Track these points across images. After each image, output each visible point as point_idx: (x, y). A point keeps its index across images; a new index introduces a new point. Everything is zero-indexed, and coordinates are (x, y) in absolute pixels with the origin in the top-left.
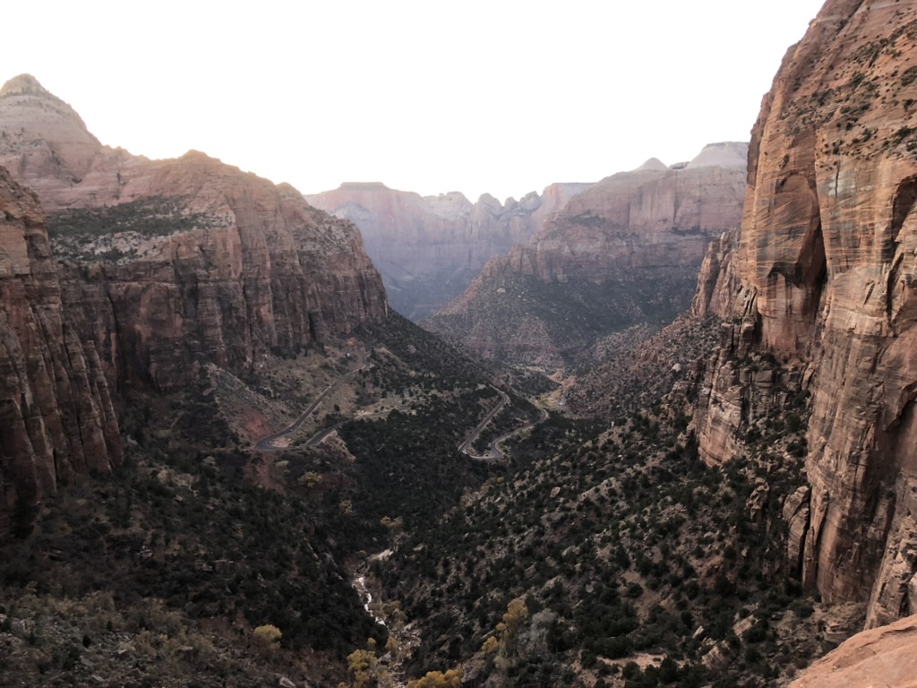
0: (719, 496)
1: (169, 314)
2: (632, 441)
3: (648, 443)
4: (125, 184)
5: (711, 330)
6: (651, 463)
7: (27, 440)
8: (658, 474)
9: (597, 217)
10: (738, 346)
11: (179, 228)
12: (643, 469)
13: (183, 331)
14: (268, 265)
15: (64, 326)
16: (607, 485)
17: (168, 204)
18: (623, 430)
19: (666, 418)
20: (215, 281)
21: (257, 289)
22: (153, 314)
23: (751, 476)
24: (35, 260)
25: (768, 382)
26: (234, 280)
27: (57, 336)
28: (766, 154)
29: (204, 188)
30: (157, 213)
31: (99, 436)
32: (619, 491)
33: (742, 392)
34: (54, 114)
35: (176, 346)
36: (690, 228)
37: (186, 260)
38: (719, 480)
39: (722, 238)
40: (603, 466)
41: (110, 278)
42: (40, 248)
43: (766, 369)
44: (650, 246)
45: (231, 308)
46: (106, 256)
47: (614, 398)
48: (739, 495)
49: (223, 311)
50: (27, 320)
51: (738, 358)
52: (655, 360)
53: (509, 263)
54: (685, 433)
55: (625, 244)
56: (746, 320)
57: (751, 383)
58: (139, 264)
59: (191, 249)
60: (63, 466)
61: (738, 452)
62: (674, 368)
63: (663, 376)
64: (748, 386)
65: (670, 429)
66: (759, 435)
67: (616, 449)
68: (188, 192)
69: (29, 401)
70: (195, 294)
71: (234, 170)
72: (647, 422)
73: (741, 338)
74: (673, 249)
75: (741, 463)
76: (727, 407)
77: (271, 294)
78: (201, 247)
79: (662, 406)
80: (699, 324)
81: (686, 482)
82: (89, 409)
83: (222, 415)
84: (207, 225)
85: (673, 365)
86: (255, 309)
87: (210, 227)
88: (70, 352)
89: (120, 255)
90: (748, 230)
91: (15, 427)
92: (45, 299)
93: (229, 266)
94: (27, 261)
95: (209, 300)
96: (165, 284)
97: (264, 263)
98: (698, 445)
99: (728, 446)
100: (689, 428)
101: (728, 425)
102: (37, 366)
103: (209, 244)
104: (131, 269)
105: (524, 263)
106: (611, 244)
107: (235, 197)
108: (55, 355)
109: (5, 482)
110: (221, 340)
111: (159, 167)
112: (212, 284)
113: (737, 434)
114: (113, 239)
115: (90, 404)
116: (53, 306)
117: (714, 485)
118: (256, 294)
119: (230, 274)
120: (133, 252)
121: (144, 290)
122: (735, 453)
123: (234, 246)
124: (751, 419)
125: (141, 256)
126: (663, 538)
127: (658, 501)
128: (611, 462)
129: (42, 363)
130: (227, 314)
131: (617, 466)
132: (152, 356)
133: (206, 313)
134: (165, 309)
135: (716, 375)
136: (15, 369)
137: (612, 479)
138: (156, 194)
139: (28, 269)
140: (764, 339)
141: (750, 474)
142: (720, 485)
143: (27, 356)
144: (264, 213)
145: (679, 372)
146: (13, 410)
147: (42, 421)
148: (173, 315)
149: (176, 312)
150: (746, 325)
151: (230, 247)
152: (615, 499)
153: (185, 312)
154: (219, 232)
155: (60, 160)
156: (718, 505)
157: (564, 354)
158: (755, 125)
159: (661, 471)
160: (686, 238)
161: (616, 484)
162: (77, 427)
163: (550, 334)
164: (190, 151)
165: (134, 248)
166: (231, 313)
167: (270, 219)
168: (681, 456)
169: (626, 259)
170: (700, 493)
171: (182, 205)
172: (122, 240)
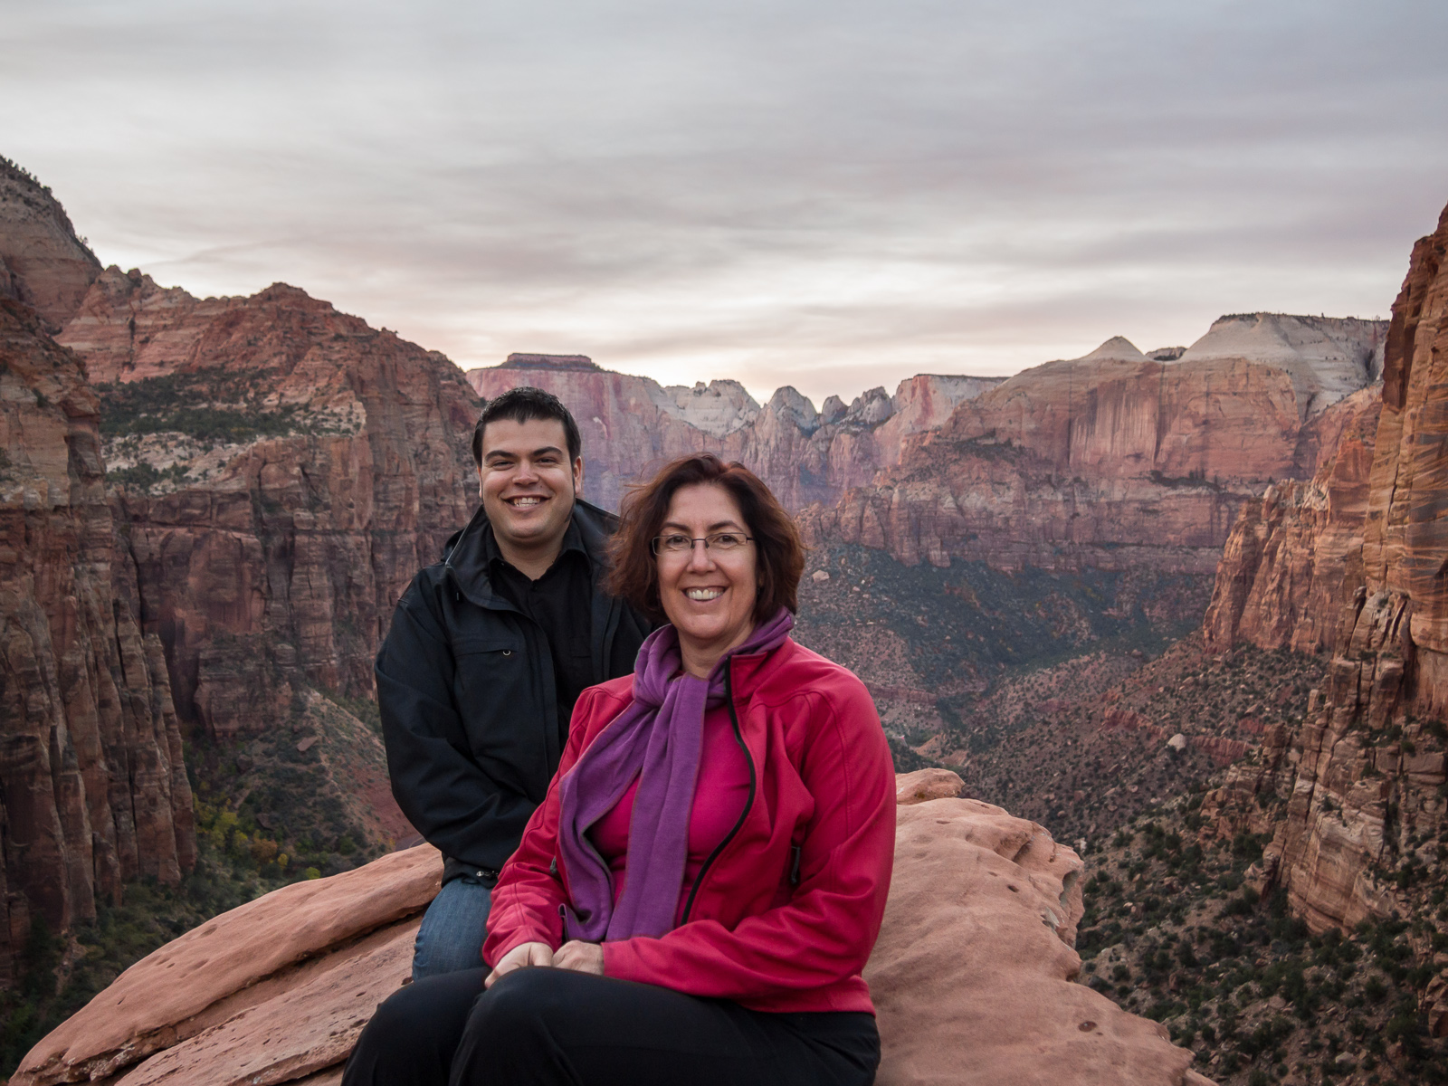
0: (1358, 984)
1: (239, 589)
2: (1147, 877)
3: (1184, 881)
4: (145, 342)
5: (1243, 672)
6: (1194, 919)
7: (55, 814)
8: (1212, 942)
9: (1009, 443)
10: (1369, 703)
11: (264, 430)
12: (1180, 931)
13: (263, 625)
14: (416, 506)
15: (117, 604)
16: (1111, 960)
17: (237, 385)
18: (1128, 855)
19: (1214, 836)
20: (325, 533)
21: (394, 551)
22: (211, 589)
23: (1420, 950)
24: (78, 481)
25: (1435, 774)
26: (358, 533)
27: (106, 622)
28: (1435, 350)
29: (309, 356)
30: (215, 398)
31: (164, 815)
32: (1135, 971)
33: (1384, 790)
34: (20, 205)
35: (250, 654)
36: (1185, 474)
37: (275, 490)
38: (1352, 954)
39: (1266, 496)
40: (1095, 923)
41: (136, 518)
42: (86, 459)
43: (1430, 749)
44: (1109, 504)
45: (350, 585)
46: (128, 477)
47: (1052, 796)
48: (1397, 984)
49: (336, 591)
50: (65, 591)
51: (1371, 729)
52: (1132, 724)
53: (836, 523)
54: (1260, 865)
55: (1060, 497)
56: (1387, 656)
57: (1403, 775)
58: (193, 493)
59: (286, 471)
60: (106, 868)
61: (1381, 903)
62: (1172, 742)
63: (1150, 758)
64: (1396, 779)
65: (1225, 857)
66: (1423, 874)
67: (1116, 890)
68: (275, 363)
69: (61, 743)
70: (288, 555)
71: (356, 324)
72: (1175, 842)
73: (1377, 689)
74: (1155, 512)
75: (1394, 926)
76: (1352, 818)
77: (416, 562)
78: (303, 467)
79: (1204, 813)
80: (1219, 659)
81: (1267, 958)
82: (152, 762)
83: (333, 790)
84: (313, 426)
85: (1170, 737)
86: (388, 589)
87: (321, 430)
88: (126, 653)
89: (158, 476)
90: (1384, 487)
91: (36, 787)
92: (90, 554)
93: (351, 506)
94: (67, 482)
95: (314, 569)
96: (237, 535)
97: (409, 502)
98: (1286, 890)
99: (1358, 890)
100: (1269, 853)
101: (1356, 853)
102: (76, 676)
103: (318, 462)
104: (177, 503)
105: (867, 525)
106: (1034, 496)
107: (365, 377)
108: (101, 658)
109: (11, 890)
110: (331, 645)
111: (214, 312)
112: (320, 539)
113: (1378, 872)
114: (140, 446)
115: (155, 753)
116: (102, 567)
117: (1346, 965)
118: (393, 560)
119: (351, 521)
120: (179, 473)
121: (197, 544)
122: (1376, 905)
123: (361, 468)
124: (1403, 842)
125: (196, 480)
126: (1254, 1058)
127: (1229, 991)
128: (1110, 916)
129: (84, 672)
130: (343, 597)
131: (1124, 923)
132: (202, 670)
133: (307, 592)
134: (233, 581)
135: (1326, 757)
136: (46, 681)
137: (1119, 946)
138: (216, 363)
139: (67, 496)
140: (1422, 692)
141: (1420, 946)
142: (1358, 964)
143: (59, 656)
144: (407, 408)
145: (1183, 751)
146: (34, 756)
147: (81, 782)
148: (248, 593)
149: (254, 589)
150: (1388, 665)
151: (354, 469)
152: (1130, 985)
153: (269, 587)
154: (337, 441)
155: (24, 291)
156: (1359, 1002)
157: (942, 705)
158: (1399, 296)
159: (1217, 936)
160: (1178, 492)
161: (1127, 959)
162: (128, 796)
163: (916, 666)
164: (276, 286)
165: (182, 464)
166: (348, 595)
167: (418, 421)
168: (1255, 908)
169: (1062, 529)
170: (1318, 979)
171: (265, 388)
172: (157, 447)
